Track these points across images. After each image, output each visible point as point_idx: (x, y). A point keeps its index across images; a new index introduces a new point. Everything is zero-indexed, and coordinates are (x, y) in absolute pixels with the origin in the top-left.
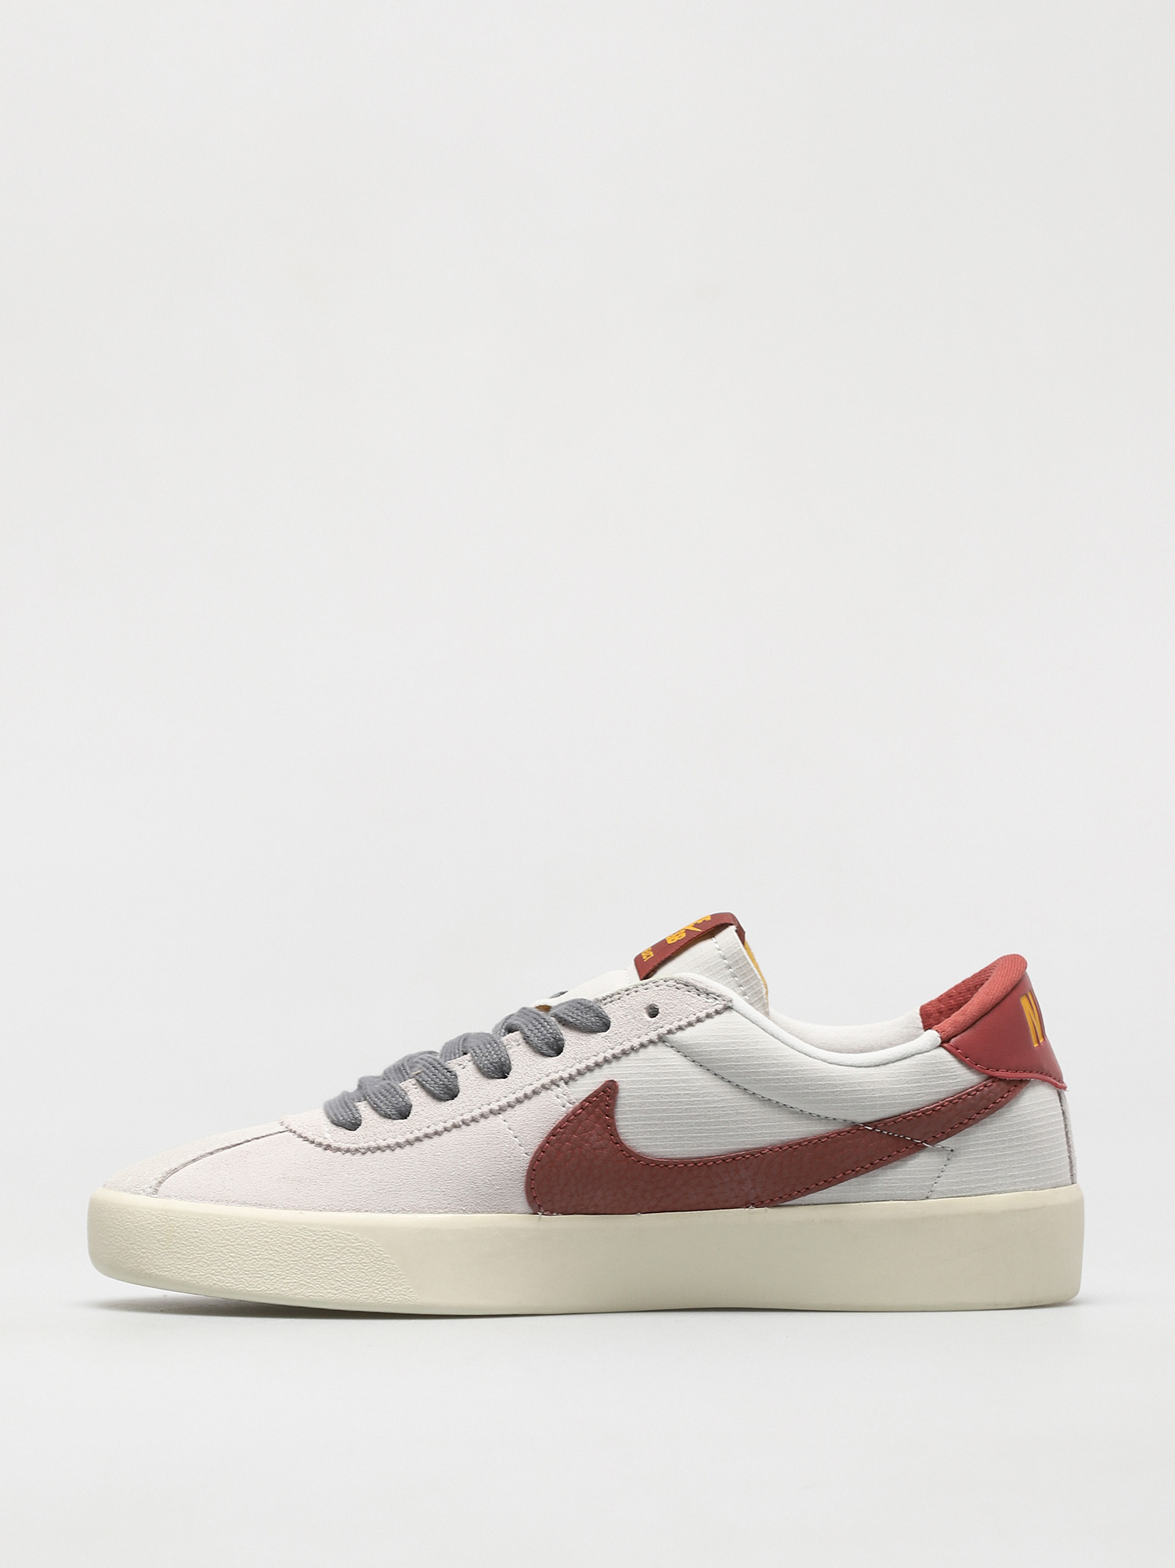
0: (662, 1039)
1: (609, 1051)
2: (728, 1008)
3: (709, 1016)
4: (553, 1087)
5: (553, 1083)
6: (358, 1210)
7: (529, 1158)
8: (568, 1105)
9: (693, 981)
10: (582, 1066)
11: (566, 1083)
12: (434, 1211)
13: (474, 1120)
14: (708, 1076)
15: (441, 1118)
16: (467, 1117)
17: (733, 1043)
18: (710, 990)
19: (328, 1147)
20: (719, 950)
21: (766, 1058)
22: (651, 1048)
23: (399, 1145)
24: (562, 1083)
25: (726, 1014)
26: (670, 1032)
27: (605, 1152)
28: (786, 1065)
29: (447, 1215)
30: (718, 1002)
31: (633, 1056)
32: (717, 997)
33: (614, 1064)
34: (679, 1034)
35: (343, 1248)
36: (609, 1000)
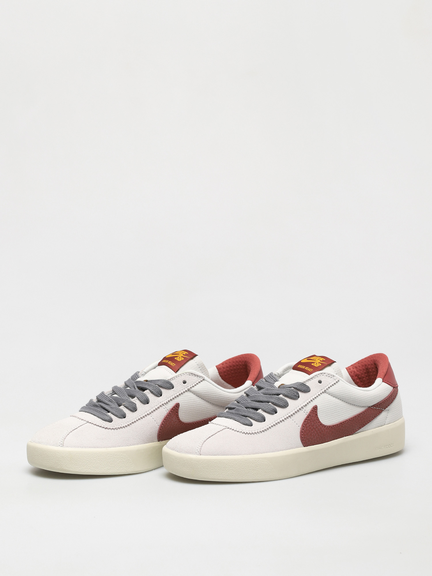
0: (189, 390)
1: (175, 394)
2: (204, 380)
3: (199, 382)
4: (163, 406)
5: (163, 405)
6: (120, 446)
7: (158, 427)
8: (167, 411)
9: (194, 373)
10: (169, 399)
11: (165, 404)
12: (138, 444)
13: (144, 417)
14: (200, 399)
15: (134, 417)
16: (142, 416)
17: (207, 390)
18: (199, 375)
19: (106, 428)
20: (196, 363)
21: (216, 393)
22: (186, 393)
23: (126, 426)
24: (165, 405)
25: (203, 381)
26: (191, 388)
27: (176, 423)
28: (220, 395)
29: (140, 445)
30: (201, 378)
31: (182, 395)
32: (200, 377)
33: (177, 398)
34: (193, 388)
35: (119, 458)
36: (172, 379)
